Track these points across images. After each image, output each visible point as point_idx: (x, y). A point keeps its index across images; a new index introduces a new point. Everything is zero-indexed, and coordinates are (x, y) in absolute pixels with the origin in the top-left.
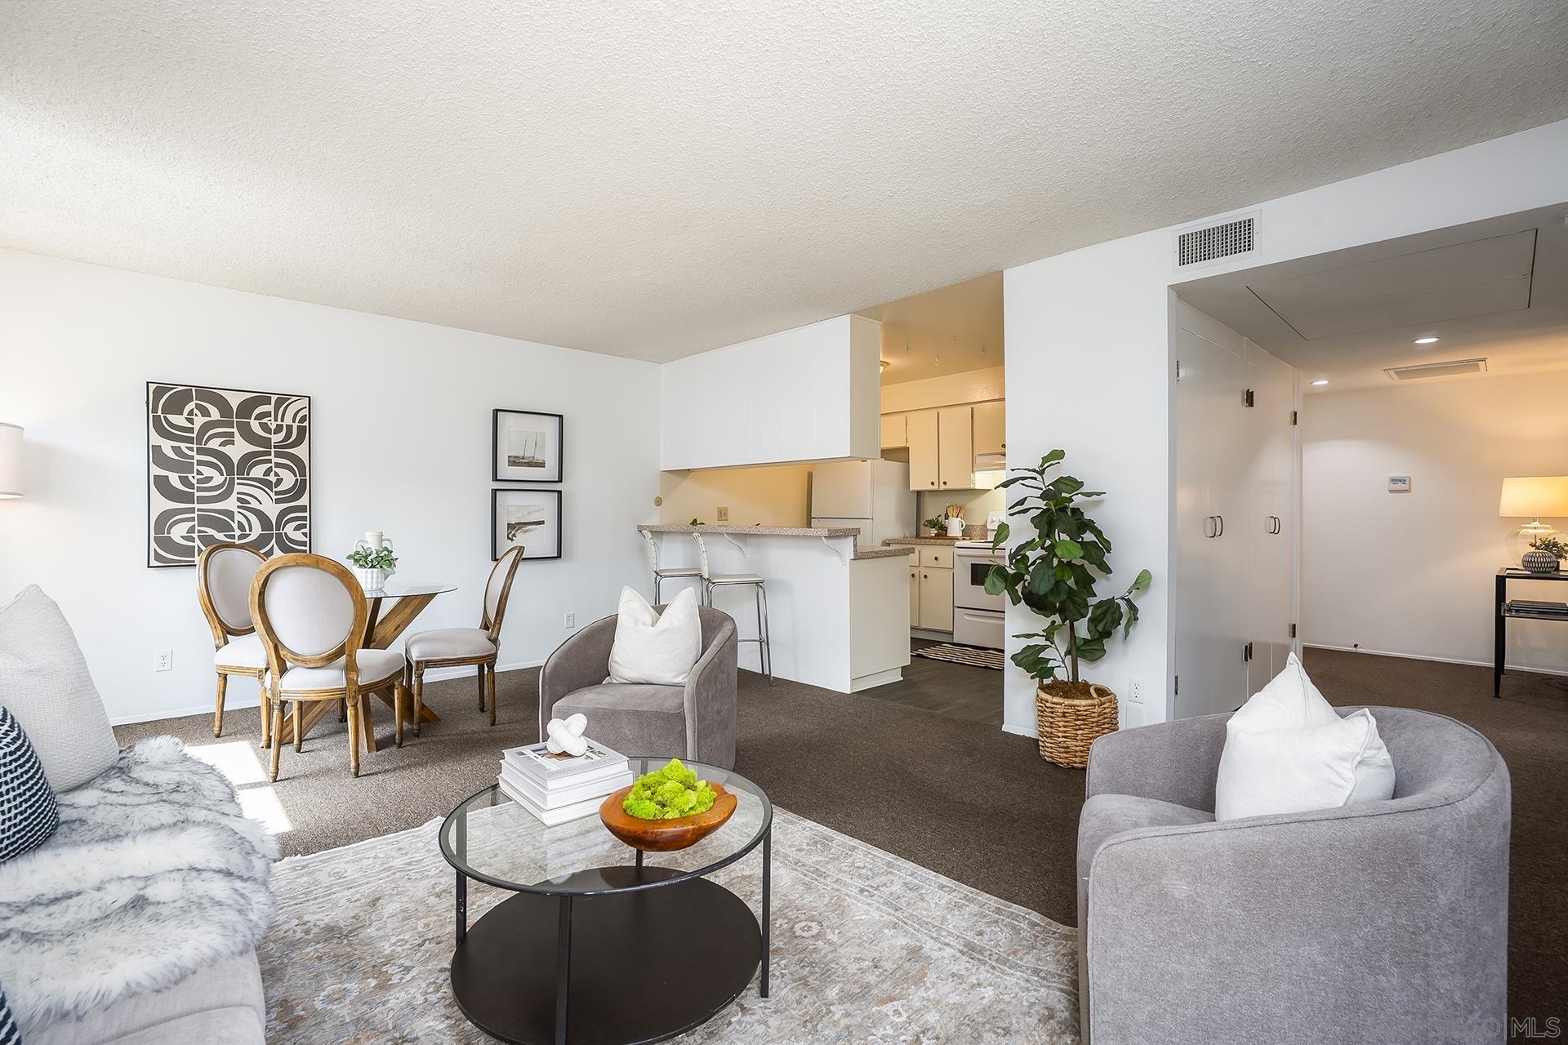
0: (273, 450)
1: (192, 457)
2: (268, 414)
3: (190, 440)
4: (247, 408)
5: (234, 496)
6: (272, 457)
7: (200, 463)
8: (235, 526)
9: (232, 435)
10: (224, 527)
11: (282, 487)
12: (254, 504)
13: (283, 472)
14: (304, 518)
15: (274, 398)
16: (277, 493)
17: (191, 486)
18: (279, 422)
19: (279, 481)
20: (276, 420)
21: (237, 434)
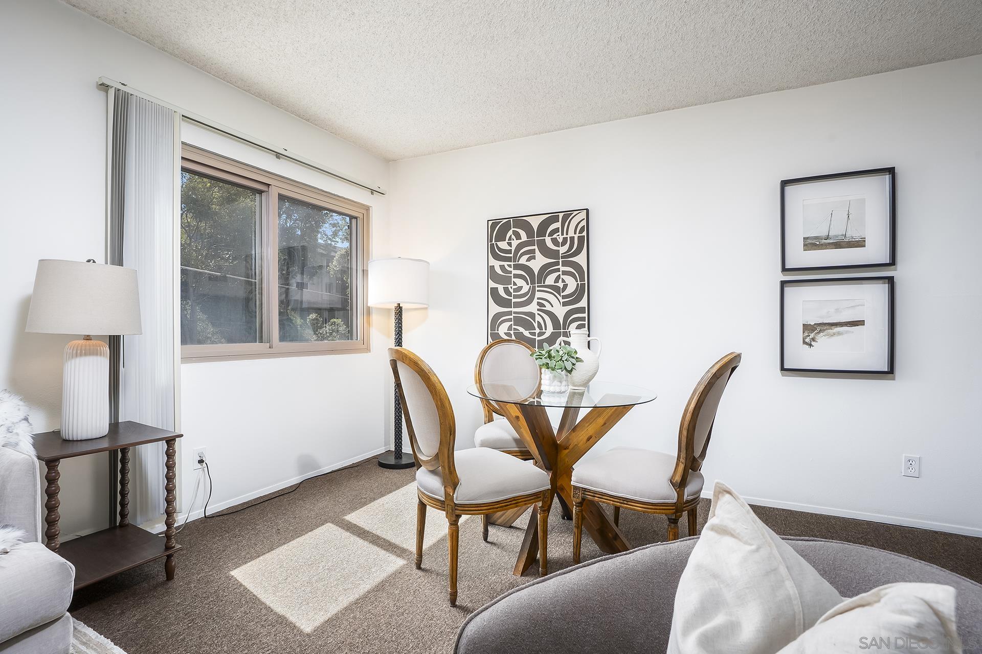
0: (561, 260)
1: (510, 272)
2: (556, 230)
3: (509, 259)
4: (544, 226)
5: (535, 301)
6: (560, 266)
7: (516, 276)
8: (536, 325)
9: (533, 251)
10: (529, 326)
11: (568, 291)
12: (548, 307)
13: (569, 280)
14: (583, 319)
15: (561, 215)
16: (564, 297)
17: (509, 294)
18: (565, 236)
19: (565, 286)
20: (563, 234)
21: (537, 251)
